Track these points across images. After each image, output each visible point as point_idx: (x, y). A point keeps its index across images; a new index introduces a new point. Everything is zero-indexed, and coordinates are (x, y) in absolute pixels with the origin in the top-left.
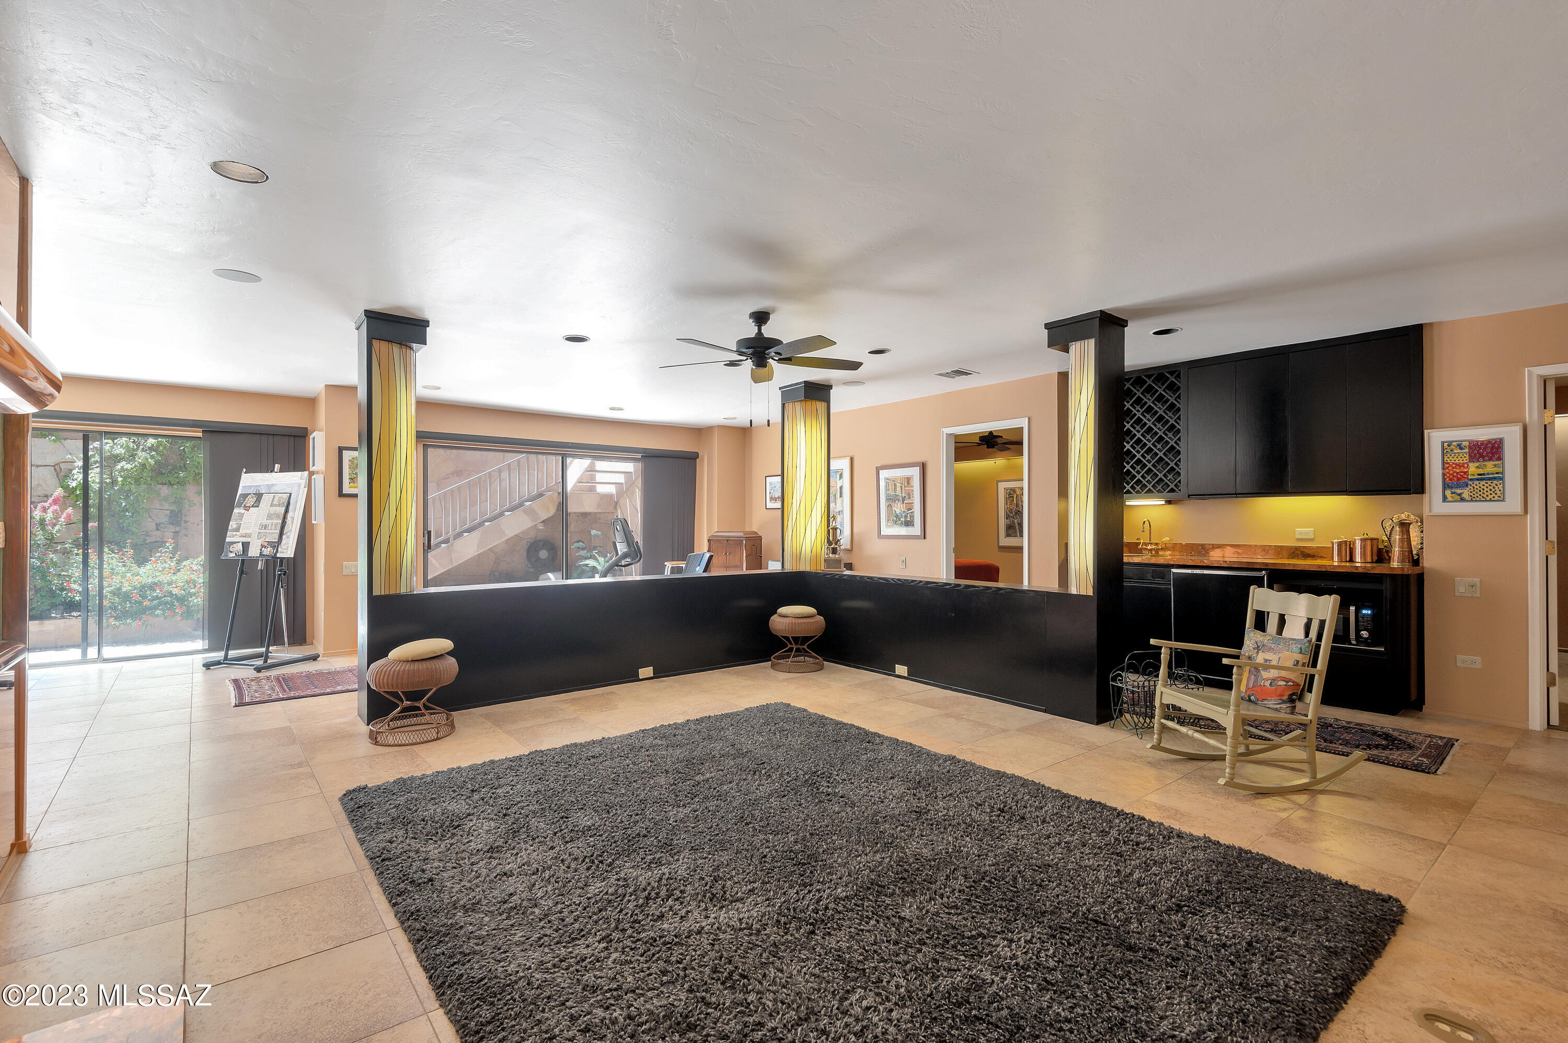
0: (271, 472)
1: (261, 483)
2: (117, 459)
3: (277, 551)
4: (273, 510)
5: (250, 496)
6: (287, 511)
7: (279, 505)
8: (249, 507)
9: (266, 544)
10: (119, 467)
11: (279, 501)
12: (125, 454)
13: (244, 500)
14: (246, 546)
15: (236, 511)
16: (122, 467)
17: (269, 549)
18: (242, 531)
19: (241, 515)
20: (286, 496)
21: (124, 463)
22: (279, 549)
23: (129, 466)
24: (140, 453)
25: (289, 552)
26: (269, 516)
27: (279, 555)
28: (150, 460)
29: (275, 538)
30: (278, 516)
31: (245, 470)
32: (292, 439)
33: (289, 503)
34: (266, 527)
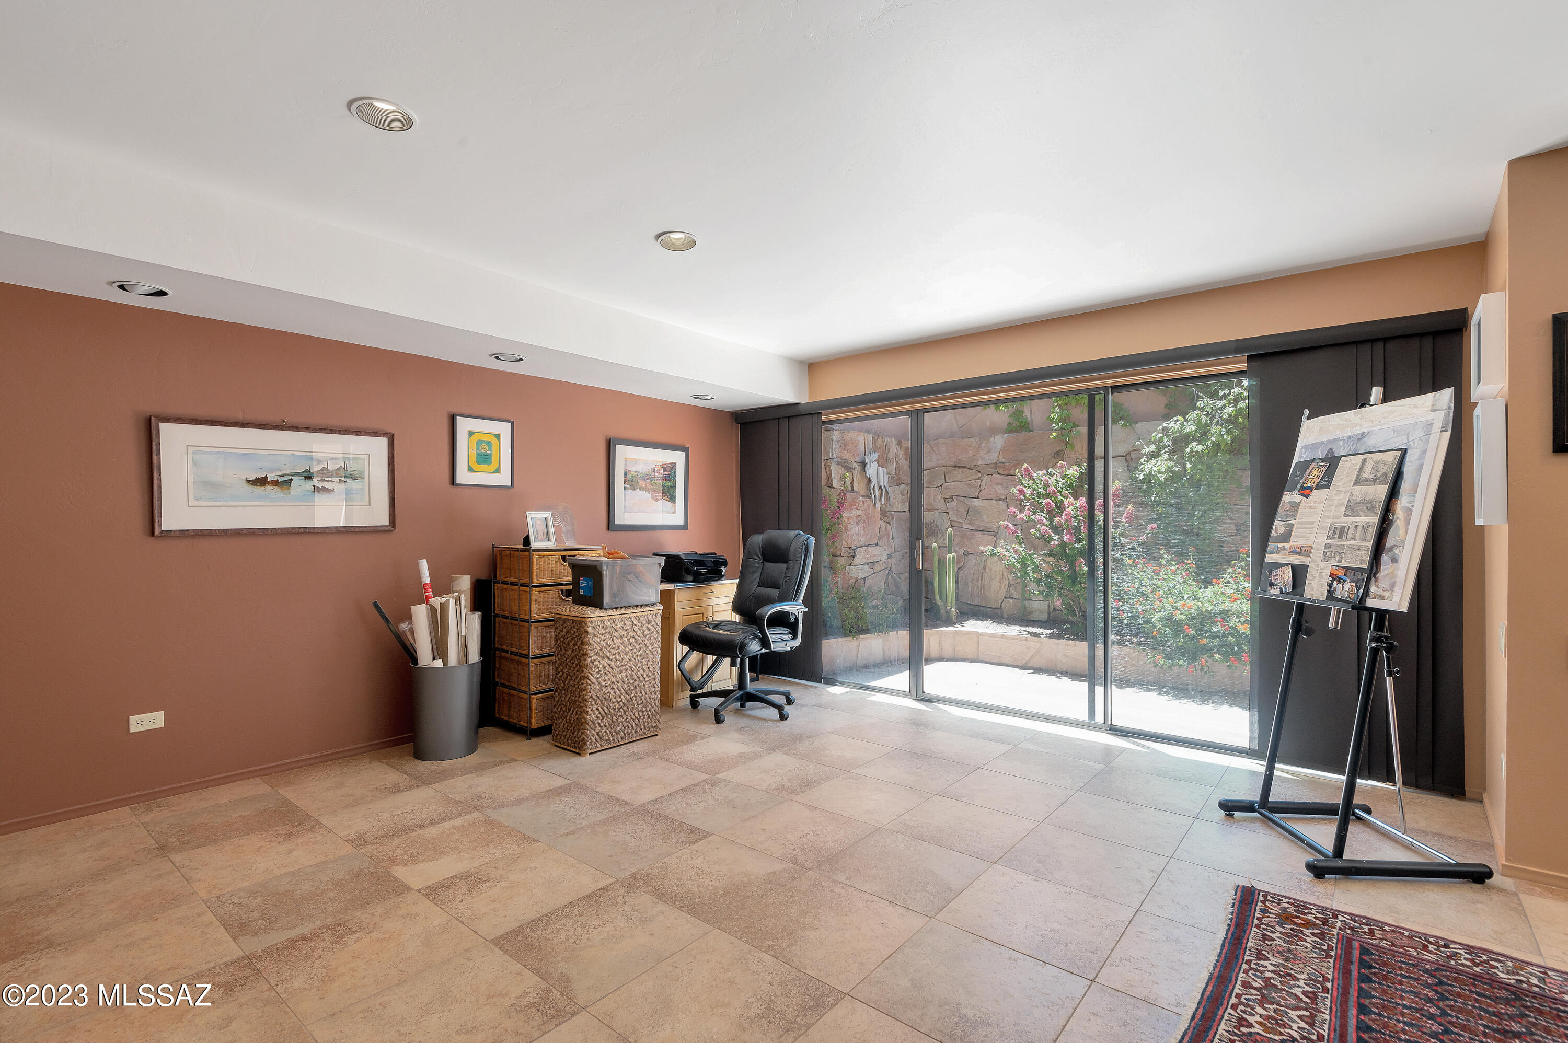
0: (1362, 406)
1: (1339, 434)
2: (1186, 439)
3: (1366, 593)
4: (1360, 492)
5: (1313, 465)
6: (1393, 493)
7: (1374, 481)
8: (1311, 489)
9: (1341, 573)
10: (1188, 450)
11: (1375, 470)
12: (1196, 432)
13: (1302, 474)
14: (1299, 574)
15: (1287, 498)
16: (1192, 451)
17: (1347, 586)
18: (1295, 541)
19: (1295, 506)
20: (1391, 459)
21: (1194, 444)
22: (1373, 589)
23: (1200, 448)
24: (1215, 429)
25: (1396, 598)
26: (1351, 508)
27: (1370, 603)
28: (1225, 437)
29: (1362, 559)
30: (1371, 508)
31: (1307, 412)
32: (1428, 343)
33: (1398, 475)
34: (1341, 532)
